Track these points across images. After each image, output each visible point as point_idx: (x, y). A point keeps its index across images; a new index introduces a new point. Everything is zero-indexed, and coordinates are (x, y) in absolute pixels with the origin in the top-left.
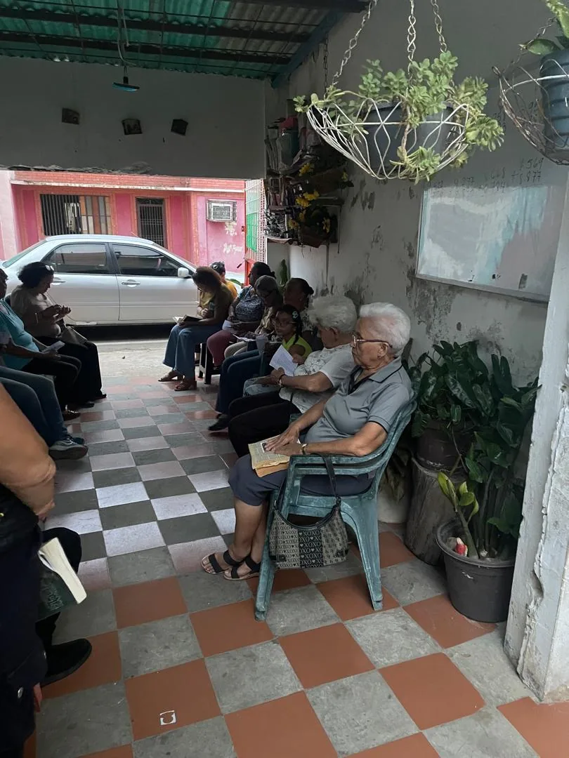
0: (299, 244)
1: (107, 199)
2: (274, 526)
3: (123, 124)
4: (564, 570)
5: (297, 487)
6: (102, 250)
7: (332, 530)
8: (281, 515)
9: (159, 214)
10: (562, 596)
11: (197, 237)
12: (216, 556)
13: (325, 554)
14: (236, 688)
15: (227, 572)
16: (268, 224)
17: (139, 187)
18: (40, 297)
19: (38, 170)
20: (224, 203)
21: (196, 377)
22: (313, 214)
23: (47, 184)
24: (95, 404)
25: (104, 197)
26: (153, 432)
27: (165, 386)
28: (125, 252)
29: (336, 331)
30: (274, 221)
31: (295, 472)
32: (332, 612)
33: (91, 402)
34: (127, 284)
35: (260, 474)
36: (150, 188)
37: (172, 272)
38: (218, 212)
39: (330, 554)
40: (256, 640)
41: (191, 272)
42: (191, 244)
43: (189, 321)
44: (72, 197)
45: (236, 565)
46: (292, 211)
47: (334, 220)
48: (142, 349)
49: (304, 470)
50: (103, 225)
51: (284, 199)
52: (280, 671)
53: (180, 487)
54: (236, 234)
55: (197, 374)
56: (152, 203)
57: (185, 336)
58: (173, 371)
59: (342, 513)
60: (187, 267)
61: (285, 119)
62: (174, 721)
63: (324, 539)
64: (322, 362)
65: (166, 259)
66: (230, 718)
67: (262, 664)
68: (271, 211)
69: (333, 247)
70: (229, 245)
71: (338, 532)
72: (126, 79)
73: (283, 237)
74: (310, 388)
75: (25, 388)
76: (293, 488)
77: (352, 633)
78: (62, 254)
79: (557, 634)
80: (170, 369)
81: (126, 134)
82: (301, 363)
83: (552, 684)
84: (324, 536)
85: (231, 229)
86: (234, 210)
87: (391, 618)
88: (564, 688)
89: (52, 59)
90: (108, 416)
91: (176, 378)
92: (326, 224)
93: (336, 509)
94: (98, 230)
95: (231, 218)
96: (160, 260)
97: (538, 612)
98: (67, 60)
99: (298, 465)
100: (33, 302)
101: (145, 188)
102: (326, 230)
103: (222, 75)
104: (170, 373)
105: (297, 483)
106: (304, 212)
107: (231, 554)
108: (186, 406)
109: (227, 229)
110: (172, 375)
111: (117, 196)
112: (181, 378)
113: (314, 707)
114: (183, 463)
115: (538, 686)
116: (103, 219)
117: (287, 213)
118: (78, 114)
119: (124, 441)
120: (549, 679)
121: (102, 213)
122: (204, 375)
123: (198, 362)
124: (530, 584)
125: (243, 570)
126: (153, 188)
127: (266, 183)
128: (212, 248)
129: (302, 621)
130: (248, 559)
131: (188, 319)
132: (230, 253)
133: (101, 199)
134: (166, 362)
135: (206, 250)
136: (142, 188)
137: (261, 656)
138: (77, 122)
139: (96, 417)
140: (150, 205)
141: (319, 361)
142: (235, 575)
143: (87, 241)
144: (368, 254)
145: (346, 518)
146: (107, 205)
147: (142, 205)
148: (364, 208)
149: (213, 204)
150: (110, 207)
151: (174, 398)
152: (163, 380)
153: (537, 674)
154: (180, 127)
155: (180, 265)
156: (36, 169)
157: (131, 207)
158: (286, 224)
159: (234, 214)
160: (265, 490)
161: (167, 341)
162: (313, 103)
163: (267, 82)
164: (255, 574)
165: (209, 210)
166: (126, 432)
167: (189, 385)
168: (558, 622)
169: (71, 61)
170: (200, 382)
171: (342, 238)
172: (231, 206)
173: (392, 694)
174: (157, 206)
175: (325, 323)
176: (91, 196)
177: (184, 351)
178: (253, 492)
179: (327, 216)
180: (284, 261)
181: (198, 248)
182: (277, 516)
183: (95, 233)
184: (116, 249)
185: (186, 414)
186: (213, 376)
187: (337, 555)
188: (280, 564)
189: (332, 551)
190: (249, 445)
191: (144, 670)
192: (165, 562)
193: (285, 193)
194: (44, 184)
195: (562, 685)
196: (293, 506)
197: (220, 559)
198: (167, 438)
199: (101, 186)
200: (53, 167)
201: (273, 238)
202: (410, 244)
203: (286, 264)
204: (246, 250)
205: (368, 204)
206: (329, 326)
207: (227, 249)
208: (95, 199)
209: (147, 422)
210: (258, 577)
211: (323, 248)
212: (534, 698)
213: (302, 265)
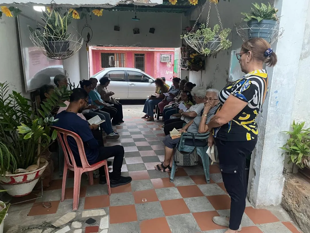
0: (191, 70)
1: (124, 54)
2: (176, 153)
3: (134, 30)
4: (261, 166)
5: (183, 142)
6: (123, 73)
7: (194, 155)
8: (178, 150)
9: (142, 59)
10: (260, 174)
11: (156, 68)
12: (159, 165)
13: (191, 162)
14: (163, 196)
15: (162, 170)
16: (181, 63)
17: (136, 50)
18: (105, 88)
19: (106, 46)
20: (167, 55)
21: (154, 118)
22: (197, 60)
23: (104, 49)
24: (121, 124)
25: (123, 54)
26: (140, 133)
27: (143, 120)
28: (130, 74)
29: (200, 98)
30: (183, 62)
31: (183, 137)
32: (193, 182)
33: (119, 123)
34: (131, 85)
35: (173, 138)
36: (139, 50)
37: (147, 81)
38: (164, 59)
39: (193, 162)
40: (170, 186)
41: (153, 81)
42: (154, 71)
43: (152, 97)
44: (112, 54)
45: (165, 168)
46: (189, 59)
47: (204, 62)
48: (135, 108)
49: (185, 137)
50: (122, 64)
51: (187, 55)
52: (177, 194)
53: (148, 148)
54: (171, 67)
55: (154, 116)
56: (140, 55)
57: (151, 103)
58: (146, 114)
59: (197, 152)
60: (152, 79)
61: (188, 27)
62: (146, 201)
63: (191, 158)
64: (195, 108)
65: (145, 76)
66: (161, 202)
67: (171, 192)
68: (183, 59)
69: (203, 71)
70: (168, 71)
71: (195, 156)
72: (136, 17)
73: (186, 68)
74: (190, 116)
75: (103, 116)
76: (182, 143)
77: (199, 188)
78: (109, 74)
79: (259, 186)
80: (145, 114)
81: (134, 34)
82: (188, 109)
83: (258, 203)
84: (191, 157)
85: (169, 65)
86: (170, 58)
87: (212, 185)
88: (263, 205)
89: (112, 10)
90: (124, 128)
91: (147, 117)
92: (201, 63)
93: (195, 149)
94: (120, 66)
95: (169, 61)
96: (143, 77)
97: (254, 180)
98: (116, 10)
99: (183, 135)
100: (103, 90)
101: (138, 50)
102: (200, 66)
103: (167, 13)
104: (145, 116)
105: (184, 141)
106: (193, 59)
107: (163, 164)
108: (151, 126)
109: (167, 65)
110: (146, 116)
111: (128, 53)
112: (149, 117)
113: (185, 202)
114: (149, 142)
115: (254, 203)
116: (122, 62)
117: (188, 60)
118: (119, 27)
119: (130, 135)
120: (257, 201)
121: (122, 60)
122: (157, 117)
123: (155, 113)
124: (253, 173)
125: (167, 170)
126: (141, 50)
127: (181, 49)
128: (161, 73)
129: (184, 184)
130: (168, 166)
131: (152, 96)
132: (168, 74)
133: (122, 54)
134: (144, 111)
135: (159, 73)
136: (137, 50)
137: (171, 190)
138: (119, 30)
139: (121, 128)
140: (139, 56)
141: (194, 108)
142: (164, 171)
143: (116, 70)
144: (214, 74)
145: (198, 153)
146: (124, 57)
147: (136, 56)
148: (213, 58)
149: (163, 56)
150: (125, 58)
151: (146, 123)
152: (142, 118)
153: (254, 200)
154: (152, 31)
155: (150, 78)
156: (105, 46)
157: (133, 57)
158: (187, 64)
159: (170, 59)
160: (174, 143)
161: (144, 105)
162: (185, 36)
163: (183, 14)
164: (170, 172)
165: (161, 58)
166: (130, 132)
167: (152, 119)
168: (259, 182)
169: (118, 10)
170: (155, 119)
171: (207, 68)
172: (169, 56)
173: (209, 201)
174: (142, 56)
175: (197, 95)
176: (119, 53)
177: (150, 108)
178: (170, 144)
179: (201, 60)
180: (187, 77)
181: (156, 72)
182: (177, 150)
183: (119, 67)
184: (128, 72)
185: (150, 128)
186: (160, 117)
187: (195, 163)
188: (177, 164)
189: (193, 161)
190: (170, 132)
191: (138, 190)
192: (143, 167)
193: (187, 53)
194: (103, 49)
195: (262, 204)
196: (182, 148)
197: (160, 166)
198: (144, 135)
199: (122, 50)
200: (111, 45)
201: (183, 68)
202: (227, 70)
203: (188, 77)
204: (174, 73)
205: (215, 56)
206: (198, 96)
207: (167, 73)
208: (120, 54)
209: (137, 130)
210: (171, 172)
211: (200, 72)
212: (253, 207)
213: (193, 78)
